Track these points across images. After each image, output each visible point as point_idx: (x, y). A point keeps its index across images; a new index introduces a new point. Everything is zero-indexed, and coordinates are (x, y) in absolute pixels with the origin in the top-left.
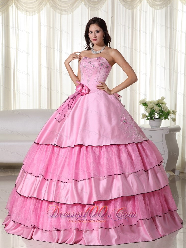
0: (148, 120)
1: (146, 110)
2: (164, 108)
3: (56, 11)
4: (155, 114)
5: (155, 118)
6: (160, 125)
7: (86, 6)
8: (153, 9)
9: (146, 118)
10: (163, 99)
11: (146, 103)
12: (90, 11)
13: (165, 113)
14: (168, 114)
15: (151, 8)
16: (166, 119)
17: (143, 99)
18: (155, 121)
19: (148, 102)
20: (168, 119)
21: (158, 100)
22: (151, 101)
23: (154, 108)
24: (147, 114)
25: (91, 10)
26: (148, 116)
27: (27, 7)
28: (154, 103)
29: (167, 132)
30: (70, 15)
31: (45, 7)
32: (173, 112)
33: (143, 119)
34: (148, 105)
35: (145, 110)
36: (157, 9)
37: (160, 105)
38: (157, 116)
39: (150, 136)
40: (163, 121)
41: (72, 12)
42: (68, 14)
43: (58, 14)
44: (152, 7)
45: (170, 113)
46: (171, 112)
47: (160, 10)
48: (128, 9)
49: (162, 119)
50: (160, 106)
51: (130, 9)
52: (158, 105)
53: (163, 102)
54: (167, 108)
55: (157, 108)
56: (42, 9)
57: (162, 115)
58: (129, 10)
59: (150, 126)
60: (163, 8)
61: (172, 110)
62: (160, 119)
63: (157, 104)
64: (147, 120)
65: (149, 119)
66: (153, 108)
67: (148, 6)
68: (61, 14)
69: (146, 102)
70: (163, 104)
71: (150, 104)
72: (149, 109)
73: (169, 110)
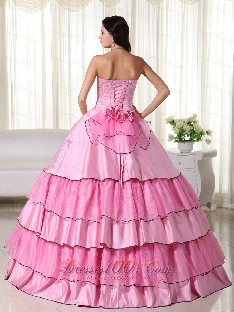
0: (177, 143)
2: (195, 128)
4: (185, 134)
5: (185, 140)
6: (192, 148)
7: (101, 1)
8: (183, 4)
9: (174, 140)
10: (195, 116)
11: (174, 121)
13: (198, 133)
14: (202, 135)
15: (180, 3)
16: (198, 141)
17: (171, 116)
18: (185, 143)
19: (176, 120)
20: (202, 141)
21: (189, 118)
22: (180, 119)
23: (184, 128)
24: (175, 135)
25: (106, 6)
26: (176, 137)
28: (184, 121)
29: (201, 158)
32: (207, 133)
33: (170, 141)
34: (176, 124)
35: (173, 130)
36: (187, 4)
37: (192, 123)
38: (187, 138)
39: (179, 163)
40: (196, 144)
41: (83, 8)
43: (65, 11)
44: (182, 2)
45: (204, 134)
47: (191, 6)
49: (194, 141)
50: (192, 126)
52: (189, 123)
53: (195, 120)
54: (199, 128)
56: (46, 4)
57: (194, 136)
59: (180, 150)
60: (194, 3)
61: (206, 130)
62: (191, 141)
64: (175, 142)
65: (177, 141)
66: (182, 128)
70: (194, 122)
71: (179, 123)
72: (178, 128)
73: (202, 130)
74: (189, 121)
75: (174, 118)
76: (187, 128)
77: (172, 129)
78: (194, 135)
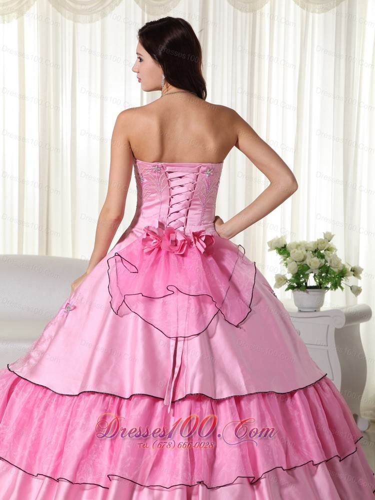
0: (291, 291)
1: (286, 265)
2: (331, 262)
3: (61, 14)
4: (308, 275)
5: (308, 285)
6: (321, 303)
7: (138, 3)
8: (305, 11)
9: (286, 286)
10: (329, 237)
13: (334, 273)
14: (343, 277)
15: (299, 9)
16: (335, 289)
17: (279, 237)
18: (307, 292)
19: (290, 245)
20: (342, 288)
21: (316, 240)
22: (298, 242)
23: (308, 262)
24: (289, 276)
25: (149, 13)
26: (290, 281)
28: (306, 247)
29: (341, 323)
30: (98, 24)
31: (36, 3)
32: (353, 271)
33: (278, 288)
34: (291, 253)
35: (283, 264)
36: (314, 12)
37: (322, 252)
38: (312, 282)
40: (329, 294)
41: (104, 15)
42: (91, 21)
43: (67, 21)
44: (303, 7)
45: (347, 274)
46: (350, 270)
47: (322, 15)
48: (241, 10)
49: (327, 288)
50: (322, 257)
51: (246, 12)
52: (316, 252)
53: (330, 245)
54: (339, 261)
56: (29, 8)
57: (328, 279)
58: (244, 14)
59: (297, 305)
60: (329, 10)
61: (351, 266)
62: (321, 288)
63: (314, 250)
64: (287, 289)
65: (291, 287)
66: (303, 261)
67: (293, 3)
68: (75, 21)
69: (285, 246)
70: (328, 250)
71: (297, 251)
72: (295, 262)
73: (344, 266)
74: (316, 248)
75: (285, 242)
76: (314, 262)
77: (281, 263)
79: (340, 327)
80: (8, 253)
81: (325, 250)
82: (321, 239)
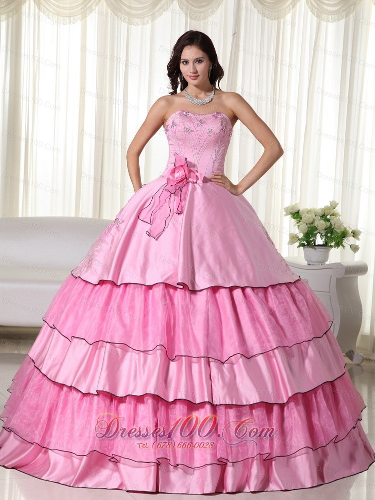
0: (302, 248)
1: (299, 226)
2: (334, 224)
3: (118, 17)
4: (315, 235)
5: (316, 244)
6: (326, 258)
7: (182, 9)
8: (318, 20)
9: (297, 244)
10: (334, 205)
11: (298, 213)
12: (189, 20)
13: (338, 233)
14: (344, 237)
15: (315, 18)
16: (338, 247)
17: (294, 204)
18: (315, 249)
19: (303, 210)
20: (344, 247)
21: (323, 207)
22: (309, 208)
23: (316, 224)
24: (301, 236)
25: (191, 18)
26: (301, 239)
27: (58, 7)
28: (315, 213)
29: (341, 274)
30: (148, 27)
31: (97, 8)
32: (354, 233)
33: (291, 245)
34: (303, 217)
35: (296, 227)
36: (327, 21)
37: (328, 217)
38: (319, 241)
40: (333, 251)
41: (153, 20)
42: (143, 24)
43: (122, 23)
44: (318, 17)
45: (348, 235)
46: (351, 232)
47: (334, 24)
48: (267, 18)
49: (331, 246)
50: (328, 220)
51: (272, 19)
52: (323, 216)
53: (335, 211)
54: (341, 224)
55: (321, 224)
56: (91, 11)
57: (332, 238)
58: (270, 21)
59: (306, 260)
60: (339, 20)
61: (351, 229)
62: (326, 246)
63: (321, 215)
64: (299, 247)
65: (303, 245)
66: (312, 223)
67: (310, 13)
68: (129, 23)
69: (298, 211)
70: (333, 215)
71: (307, 215)
72: (305, 224)
73: (345, 228)
74: (323, 213)
75: (299, 208)
77: (295, 225)
78: (331, 235)
79: (340, 277)
80: (67, 215)
81: (331, 216)
82: (327, 206)
